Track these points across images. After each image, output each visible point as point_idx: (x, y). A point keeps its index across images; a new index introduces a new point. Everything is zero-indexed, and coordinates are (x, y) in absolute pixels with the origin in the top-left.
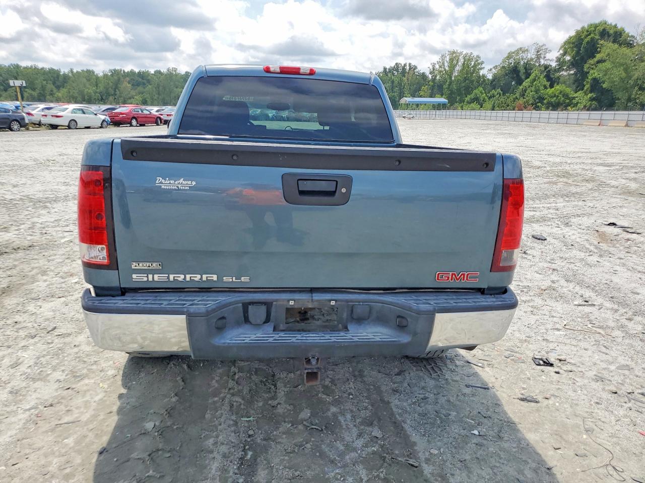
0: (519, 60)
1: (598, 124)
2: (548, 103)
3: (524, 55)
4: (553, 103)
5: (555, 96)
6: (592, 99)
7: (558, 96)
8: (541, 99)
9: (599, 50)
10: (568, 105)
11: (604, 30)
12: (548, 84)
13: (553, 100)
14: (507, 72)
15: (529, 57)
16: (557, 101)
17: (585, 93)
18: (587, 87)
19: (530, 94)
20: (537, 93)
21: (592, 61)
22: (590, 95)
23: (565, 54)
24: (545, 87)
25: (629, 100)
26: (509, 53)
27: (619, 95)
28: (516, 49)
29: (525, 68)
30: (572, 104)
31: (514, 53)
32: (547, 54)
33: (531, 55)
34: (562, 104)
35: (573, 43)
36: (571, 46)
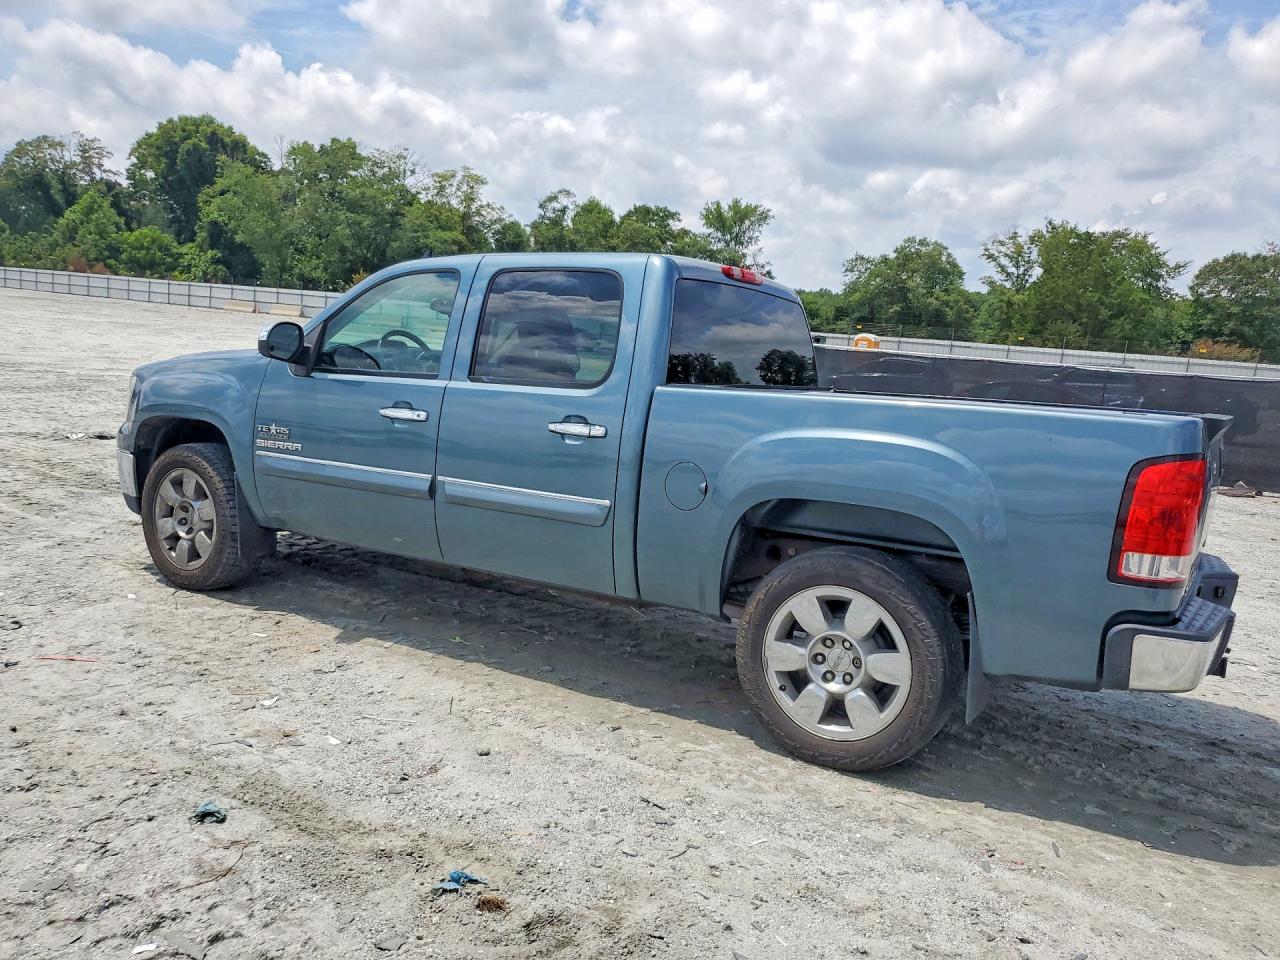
0: (46, 161)
1: (252, 309)
2: (130, 259)
3: (56, 154)
4: (141, 260)
5: (142, 248)
6: (216, 261)
7: (148, 249)
8: (115, 251)
9: (219, 170)
10: (171, 268)
11: (214, 133)
12: (122, 221)
13: (141, 254)
14: (21, 183)
15: (67, 158)
16: (148, 258)
17: (201, 248)
18: (201, 236)
19: (88, 239)
20: (102, 237)
21: (208, 190)
22: (210, 253)
23: (142, 164)
24: (119, 229)
25: (283, 269)
26: (19, 144)
27: (262, 257)
28: (35, 137)
29: (62, 181)
30: (179, 266)
31: (30, 144)
32: (105, 159)
33: (71, 155)
34: (159, 265)
35: (158, 148)
36: (153, 151)
